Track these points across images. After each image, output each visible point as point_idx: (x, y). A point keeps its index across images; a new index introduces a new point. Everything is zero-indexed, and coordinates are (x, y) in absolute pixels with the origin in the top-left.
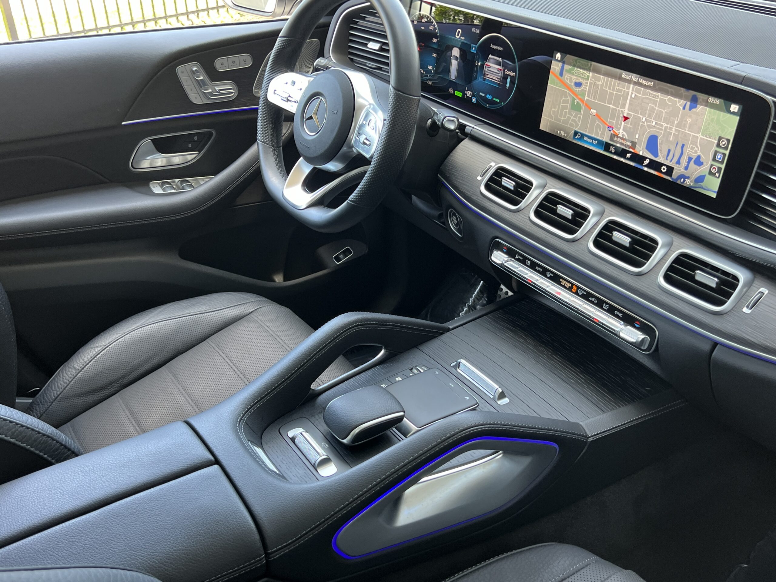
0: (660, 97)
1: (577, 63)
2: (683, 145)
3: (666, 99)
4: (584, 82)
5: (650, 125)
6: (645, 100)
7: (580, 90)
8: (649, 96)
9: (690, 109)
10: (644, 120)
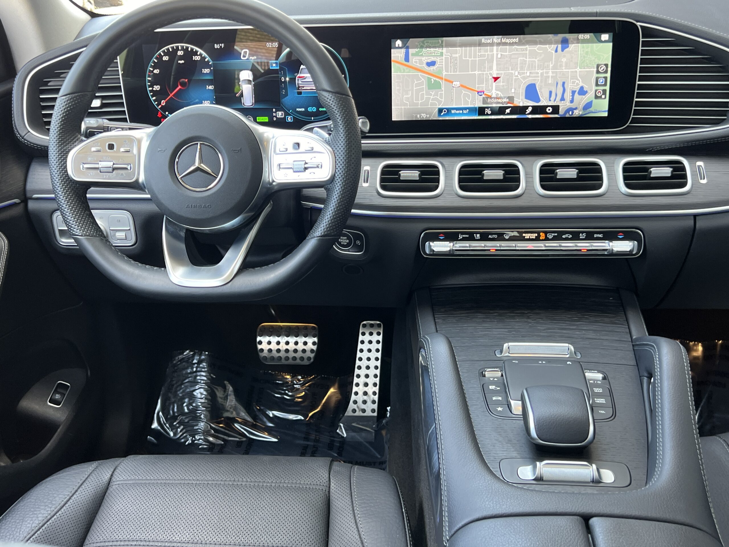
0: (528, 49)
1: (424, 44)
2: (564, 83)
3: (536, 49)
4: (438, 60)
5: (524, 77)
6: (513, 57)
7: (434, 68)
8: (517, 51)
9: (563, 50)
10: (516, 74)
